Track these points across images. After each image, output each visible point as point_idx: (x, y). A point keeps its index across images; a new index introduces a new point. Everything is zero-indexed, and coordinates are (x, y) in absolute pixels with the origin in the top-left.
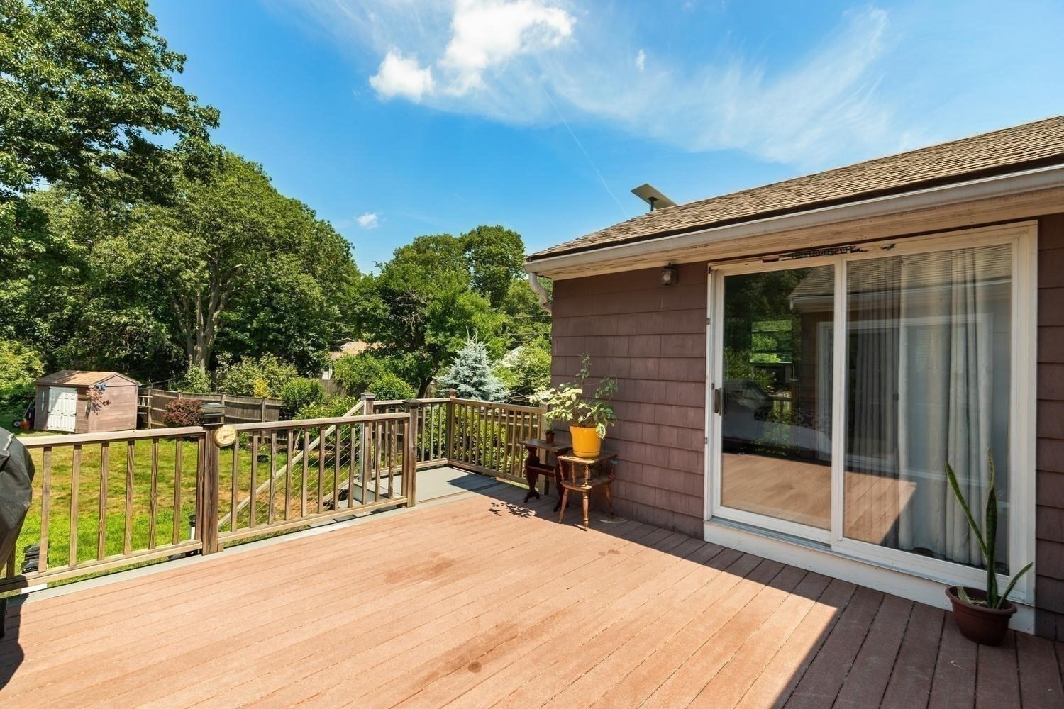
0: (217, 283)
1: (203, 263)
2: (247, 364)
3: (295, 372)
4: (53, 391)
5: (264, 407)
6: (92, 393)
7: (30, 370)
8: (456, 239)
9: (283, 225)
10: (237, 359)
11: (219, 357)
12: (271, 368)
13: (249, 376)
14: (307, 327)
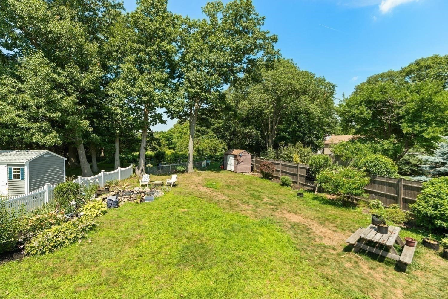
0: (276, 114)
1: (271, 106)
2: (290, 147)
3: (311, 151)
4: (228, 156)
5: (298, 168)
6: (238, 158)
7: (224, 149)
8: (397, 72)
9: (303, 82)
10: (286, 145)
11: (280, 143)
12: (300, 148)
13: (291, 152)
14: (312, 129)
